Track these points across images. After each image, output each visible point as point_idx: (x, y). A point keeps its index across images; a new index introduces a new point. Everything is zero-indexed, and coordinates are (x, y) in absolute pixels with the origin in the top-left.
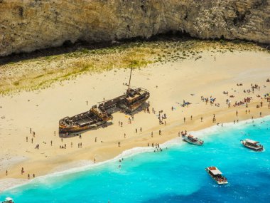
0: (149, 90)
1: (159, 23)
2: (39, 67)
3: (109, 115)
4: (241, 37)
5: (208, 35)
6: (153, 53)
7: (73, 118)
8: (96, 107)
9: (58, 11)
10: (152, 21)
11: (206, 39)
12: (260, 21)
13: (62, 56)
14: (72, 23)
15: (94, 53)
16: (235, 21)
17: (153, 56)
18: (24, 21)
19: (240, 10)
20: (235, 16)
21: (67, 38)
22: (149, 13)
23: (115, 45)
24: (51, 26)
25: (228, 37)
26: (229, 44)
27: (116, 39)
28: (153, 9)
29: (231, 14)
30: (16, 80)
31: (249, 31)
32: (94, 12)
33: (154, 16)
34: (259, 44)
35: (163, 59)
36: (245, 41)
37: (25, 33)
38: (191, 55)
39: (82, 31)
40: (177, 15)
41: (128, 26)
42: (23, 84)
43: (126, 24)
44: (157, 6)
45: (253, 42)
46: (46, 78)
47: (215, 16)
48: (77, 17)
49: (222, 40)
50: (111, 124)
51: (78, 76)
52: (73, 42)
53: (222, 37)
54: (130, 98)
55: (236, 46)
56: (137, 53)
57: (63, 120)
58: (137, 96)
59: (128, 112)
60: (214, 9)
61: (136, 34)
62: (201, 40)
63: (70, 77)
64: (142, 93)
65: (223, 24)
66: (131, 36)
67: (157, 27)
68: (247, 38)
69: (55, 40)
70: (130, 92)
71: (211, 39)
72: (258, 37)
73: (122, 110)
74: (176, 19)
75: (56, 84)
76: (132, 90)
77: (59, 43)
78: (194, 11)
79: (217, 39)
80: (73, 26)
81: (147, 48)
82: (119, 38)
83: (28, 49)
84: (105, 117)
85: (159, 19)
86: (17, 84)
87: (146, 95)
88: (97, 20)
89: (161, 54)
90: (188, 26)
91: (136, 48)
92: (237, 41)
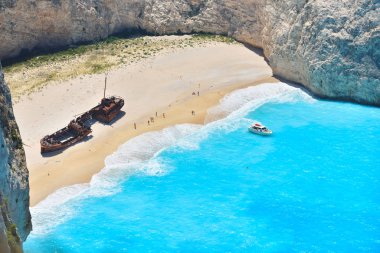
0: (122, 97)
1: (114, 23)
3: (89, 129)
4: (198, 30)
6: (113, 54)
8: (73, 121)
9: (13, 21)
10: (107, 22)
13: (23, 67)
14: (28, 32)
15: (53, 60)
17: (114, 58)
19: (193, 3)
20: (189, 10)
21: (23, 47)
22: (103, 14)
24: (8, 38)
25: (184, 31)
27: (73, 43)
28: (107, 9)
29: (186, 7)
31: (205, 24)
32: (48, 18)
33: (107, 16)
35: (125, 60)
36: (202, 33)
38: (152, 53)
39: (38, 38)
40: (131, 13)
41: (84, 29)
43: (81, 28)
44: (110, 6)
45: (210, 34)
47: (170, 11)
48: (32, 26)
50: (91, 137)
51: (45, 87)
53: (179, 32)
54: (106, 108)
55: (195, 39)
56: (98, 56)
57: (44, 139)
58: (112, 105)
61: (92, 36)
63: (36, 89)
64: (116, 101)
65: (179, 18)
66: (88, 39)
67: (112, 26)
68: (204, 30)
69: (13, 51)
70: (105, 102)
72: (214, 28)
73: (102, 121)
76: (107, 100)
77: (16, 53)
78: (148, 7)
80: (28, 34)
81: (105, 49)
82: (75, 41)
84: (85, 131)
85: (113, 19)
87: (121, 103)
88: (52, 26)
89: (122, 55)
90: (144, 24)
91: (94, 51)
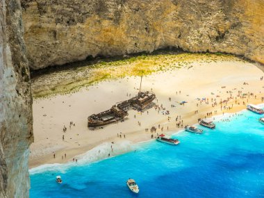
0: (155, 92)
1: (159, 41)
2: (70, 76)
3: (126, 112)
4: (222, 50)
5: (197, 49)
6: (155, 64)
7: (98, 115)
8: (115, 106)
9: (82, 33)
10: (154, 40)
11: (195, 53)
12: (236, 38)
13: (87, 68)
14: (93, 42)
15: (110, 64)
16: (217, 38)
17: (156, 66)
18: (57, 42)
19: (221, 30)
20: (217, 35)
21: (89, 54)
22: (151, 34)
23: (126, 58)
24: (78, 45)
25: (212, 51)
26: (213, 56)
27: (127, 54)
28: (154, 30)
29: (214, 33)
30: (53, 87)
31: (228, 46)
32: (110, 33)
33: (155, 36)
34: (236, 56)
35: (163, 68)
36: (225, 53)
37: (58, 50)
38: (185, 65)
39: (101, 48)
40: (172, 35)
41: (136, 44)
42: (58, 89)
43: (134, 42)
44: (157, 28)
45: (231, 54)
46: (75, 84)
47: (202, 35)
48: (97, 38)
49: (208, 53)
50: (127, 119)
51: (100, 82)
52: (94, 56)
53: (208, 51)
54: (141, 99)
55: (218, 57)
56: (143, 64)
57: (91, 117)
58: (146, 97)
59: (140, 110)
60: (201, 30)
61: (141, 49)
62: (192, 53)
63: (94, 83)
64: (150, 95)
65: (208, 41)
66: (138, 51)
67: (158, 44)
68: (227, 51)
69: (81, 55)
70: (141, 95)
71: (199, 53)
72: (235, 50)
73: (135, 108)
74: (172, 38)
75: (83, 89)
76: (142, 93)
77: (84, 57)
78: (186, 31)
79: (204, 53)
80: (93, 44)
81: (151, 59)
82: (129, 52)
83: (61, 63)
84: (122, 114)
85: (159, 38)
86: (53, 89)
87: (153, 97)
88: (112, 39)
89: (162, 64)
90: (181, 43)
91: (142, 60)
92: (219, 53)
